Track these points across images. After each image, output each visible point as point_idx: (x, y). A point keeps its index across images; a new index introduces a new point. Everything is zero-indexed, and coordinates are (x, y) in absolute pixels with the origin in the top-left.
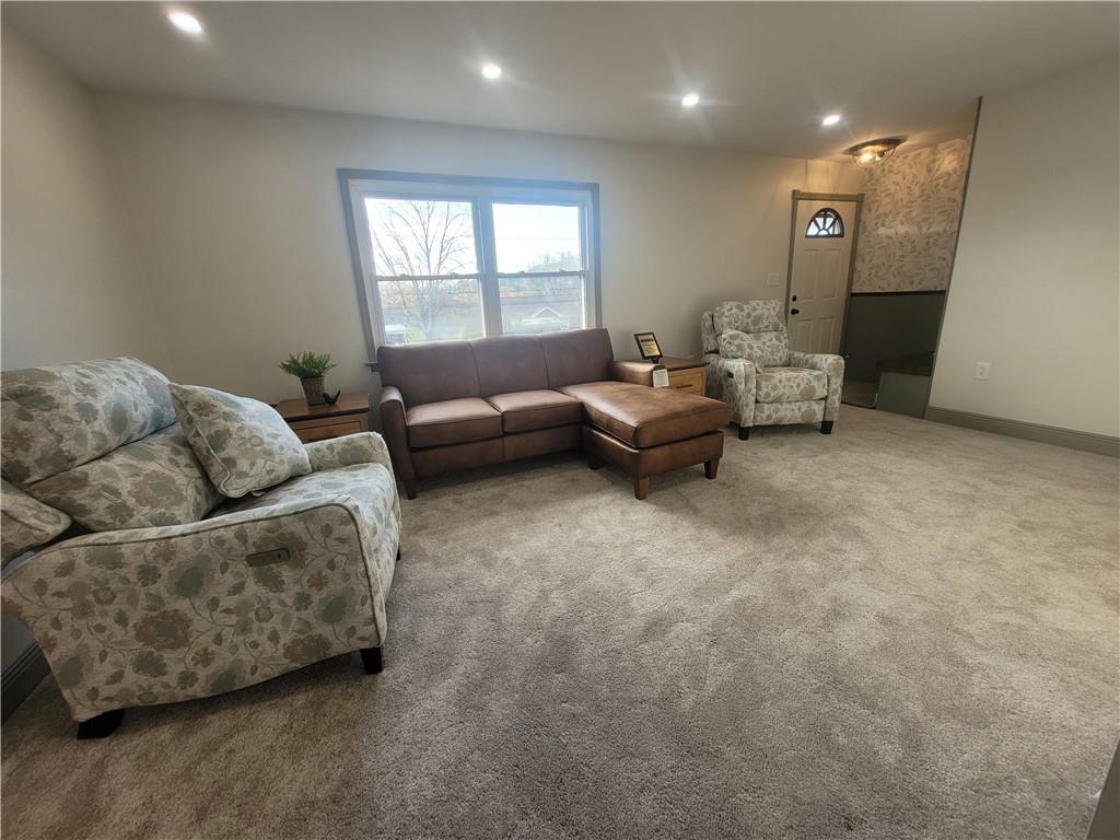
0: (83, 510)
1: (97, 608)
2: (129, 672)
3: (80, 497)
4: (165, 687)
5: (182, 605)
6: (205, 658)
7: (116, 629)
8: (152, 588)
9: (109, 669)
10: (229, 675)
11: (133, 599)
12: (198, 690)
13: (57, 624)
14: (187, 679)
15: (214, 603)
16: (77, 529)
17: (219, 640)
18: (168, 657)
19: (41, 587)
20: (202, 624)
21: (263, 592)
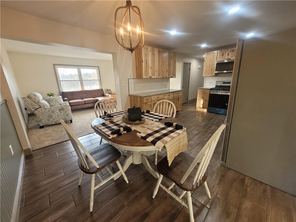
0: (41, 106)
1: (44, 114)
2: (46, 121)
3: (40, 104)
4: (50, 123)
5: (52, 114)
6: (54, 120)
7: (46, 116)
8: (49, 112)
9: (44, 120)
10: (56, 122)
11: (47, 113)
12: (53, 123)
13: (40, 115)
14: (52, 122)
15: (55, 114)
16: (40, 108)
17: (55, 118)
18: (50, 119)
19: (39, 112)
20: (54, 116)
21: (60, 113)
